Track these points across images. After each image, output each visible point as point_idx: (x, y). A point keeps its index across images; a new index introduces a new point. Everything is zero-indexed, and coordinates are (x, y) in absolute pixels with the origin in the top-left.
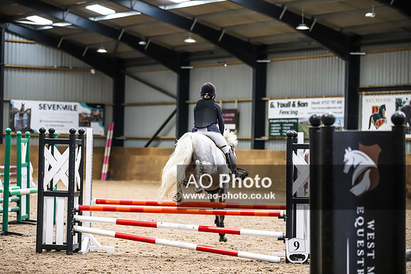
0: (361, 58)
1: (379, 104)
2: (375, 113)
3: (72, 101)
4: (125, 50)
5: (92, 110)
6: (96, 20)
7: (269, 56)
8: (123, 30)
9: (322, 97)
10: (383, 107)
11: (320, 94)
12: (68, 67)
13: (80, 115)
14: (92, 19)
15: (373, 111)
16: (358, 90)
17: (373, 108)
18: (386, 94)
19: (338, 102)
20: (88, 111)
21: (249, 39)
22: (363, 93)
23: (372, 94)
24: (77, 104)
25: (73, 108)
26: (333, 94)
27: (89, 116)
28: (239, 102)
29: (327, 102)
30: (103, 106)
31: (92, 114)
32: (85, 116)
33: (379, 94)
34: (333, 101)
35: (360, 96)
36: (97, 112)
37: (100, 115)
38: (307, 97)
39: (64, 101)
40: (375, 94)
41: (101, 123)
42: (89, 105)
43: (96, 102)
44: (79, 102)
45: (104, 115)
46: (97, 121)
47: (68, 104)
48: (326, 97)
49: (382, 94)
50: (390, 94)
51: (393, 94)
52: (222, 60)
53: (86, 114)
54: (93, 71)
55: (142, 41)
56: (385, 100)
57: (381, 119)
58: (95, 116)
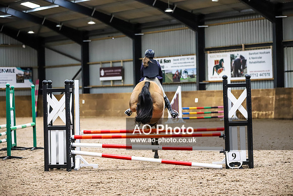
0: (206, 29)
1: (219, 59)
2: (217, 64)
3: (11, 66)
4: (46, 31)
5: (24, 72)
6: (27, 12)
7: (142, 31)
8: (45, 18)
9: (180, 56)
10: (222, 60)
11: (179, 54)
12: (8, 44)
13: (17, 75)
14: (25, 12)
15: (215, 64)
16: (204, 50)
17: (215, 62)
18: (223, 52)
19: (191, 59)
20: (22, 72)
21: (129, 20)
22: (208, 52)
23: (214, 52)
24: (15, 68)
25: (12, 71)
26: (187, 54)
27: (23, 75)
28: (124, 62)
29: (184, 59)
30: (31, 69)
31: (24, 74)
32: (20, 76)
33: (218, 52)
34: (188, 58)
35: (206, 54)
36: (28, 73)
37: (29, 75)
38: (170, 57)
39: (6, 66)
40: (216, 52)
41: (31, 80)
42: (22, 68)
43: (27, 66)
44: (16, 67)
45: (32, 75)
46: (28, 78)
47: (9, 68)
48: (183, 55)
49: (221, 52)
50: (226, 52)
51: (228, 51)
52: (111, 35)
53: (21, 75)
54: (24, 46)
55: (59, 24)
56: (223, 56)
57: (221, 68)
58: (27, 75)
